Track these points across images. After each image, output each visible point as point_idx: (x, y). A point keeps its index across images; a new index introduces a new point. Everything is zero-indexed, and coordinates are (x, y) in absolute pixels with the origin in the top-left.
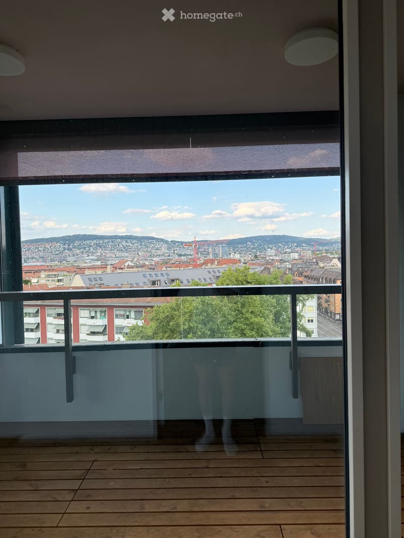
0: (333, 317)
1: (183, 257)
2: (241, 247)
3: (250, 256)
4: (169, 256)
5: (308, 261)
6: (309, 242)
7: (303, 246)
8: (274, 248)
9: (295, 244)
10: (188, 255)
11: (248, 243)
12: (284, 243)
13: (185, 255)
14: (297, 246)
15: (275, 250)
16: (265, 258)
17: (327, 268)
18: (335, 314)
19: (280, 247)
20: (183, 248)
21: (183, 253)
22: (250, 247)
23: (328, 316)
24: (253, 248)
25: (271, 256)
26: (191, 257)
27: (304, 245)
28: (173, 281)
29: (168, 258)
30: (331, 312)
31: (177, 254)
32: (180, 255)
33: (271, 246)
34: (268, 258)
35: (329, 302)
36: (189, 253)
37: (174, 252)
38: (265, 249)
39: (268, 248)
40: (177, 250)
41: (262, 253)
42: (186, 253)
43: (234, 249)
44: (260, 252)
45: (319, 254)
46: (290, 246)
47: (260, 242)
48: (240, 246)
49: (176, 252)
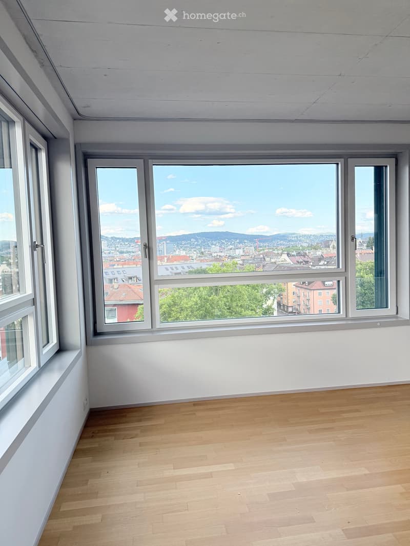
0: (286, 310)
1: (125, 255)
2: (185, 244)
3: (195, 252)
4: (109, 253)
5: (256, 257)
6: (252, 238)
7: (245, 243)
8: (217, 244)
9: (238, 241)
10: (130, 252)
11: (192, 240)
12: (227, 240)
13: (127, 252)
14: (239, 243)
15: (220, 247)
16: (211, 254)
17: (279, 263)
18: (288, 307)
19: (223, 243)
20: (125, 244)
21: (125, 250)
22: (194, 244)
23: (281, 309)
24: (197, 245)
25: (216, 252)
26: (133, 254)
27: (246, 241)
28: (131, 278)
29: (109, 255)
30: (284, 305)
31: (118, 251)
32: (122, 253)
33: (214, 243)
34: (214, 255)
35: (282, 295)
36: (131, 250)
37: (116, 249)
38: (209, 246)
39: (212, 244)
40: (118, 247)
41: (206, 250)
42: (128, 250)
43: (178, 246)
44: (204, 248)
45: (261, 250)
46: (233, 242)
47: (204, 238)
48: (183, 243)
49: (117, 249)
